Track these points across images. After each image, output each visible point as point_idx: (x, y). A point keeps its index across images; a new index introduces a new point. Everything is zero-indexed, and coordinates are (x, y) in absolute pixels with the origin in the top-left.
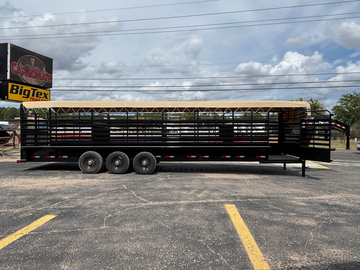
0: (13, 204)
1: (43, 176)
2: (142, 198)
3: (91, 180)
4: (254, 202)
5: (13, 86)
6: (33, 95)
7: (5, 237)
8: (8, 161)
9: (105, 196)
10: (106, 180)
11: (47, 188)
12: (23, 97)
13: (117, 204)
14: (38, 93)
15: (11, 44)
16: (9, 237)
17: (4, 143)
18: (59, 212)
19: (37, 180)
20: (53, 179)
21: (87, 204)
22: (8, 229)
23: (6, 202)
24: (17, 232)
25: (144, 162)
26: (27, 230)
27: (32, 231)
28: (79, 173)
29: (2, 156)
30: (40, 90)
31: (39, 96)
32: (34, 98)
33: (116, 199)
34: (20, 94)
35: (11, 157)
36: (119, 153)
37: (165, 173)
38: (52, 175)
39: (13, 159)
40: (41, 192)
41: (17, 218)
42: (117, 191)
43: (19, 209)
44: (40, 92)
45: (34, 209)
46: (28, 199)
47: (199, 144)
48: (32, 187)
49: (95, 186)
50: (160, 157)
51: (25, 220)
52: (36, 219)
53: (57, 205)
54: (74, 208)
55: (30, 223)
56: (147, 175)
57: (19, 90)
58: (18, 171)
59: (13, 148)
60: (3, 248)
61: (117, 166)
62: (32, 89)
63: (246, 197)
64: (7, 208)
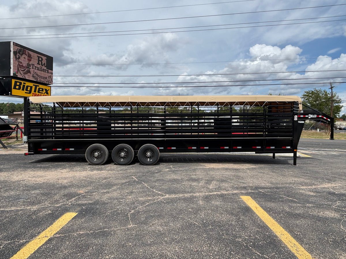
0: (29, 200)
1: (51, 168)
2: (157, 191)
3: (99, 172)
4: (266, 192)
5: (16, 82)
6: (35, 91)
7: (29, 241)
8: (13, 153)
9: (119, 188)
10: (114, 172)
11: (59, 181)
12: (26, 93)
13: (134, 198)
14: (39, 89)
15: (13, 42)
16: (33, 241)
17: (7, 136)
18: (79, 209)
19: (47, 173)
20: (62, 171)
21: (105, 198)
22: (30, 232)
23: (21, 198)
24: (41, 235)
25: (149, 154)
26: (51, 232)
27: (57, 233)
28: (86, 164)
29: (7, 148)
30: (41, 86)
31: (40, 92)
32: (36, 94)
33: (132, 192)
34: (23, 90)
35: (16, 149)
36: (124, 145)
37: (167, 164)
38: (60, 168)
39: (18, 151)
40: (53, 185)
41: (36, 217)
42: (130, 183)
43: (36, 206)
44: (41, 88)
45: (52, 205)
46: (43, 194)
47: (200, 136)
48: (44, 180)
49: (105, 178)
50: (162, 148)
51: (46, 219)
52: (57, 217)
53: (74, 200)
54: (92, 203)
55: (51, 224)
56: (151, 166)
57: (22, 86)
58: (25, 164)
59: (16, 141)
60: (29, 257)
61: (122, 158)
62: (34, 85)
63: (256, 187)
64: (24, 205)
